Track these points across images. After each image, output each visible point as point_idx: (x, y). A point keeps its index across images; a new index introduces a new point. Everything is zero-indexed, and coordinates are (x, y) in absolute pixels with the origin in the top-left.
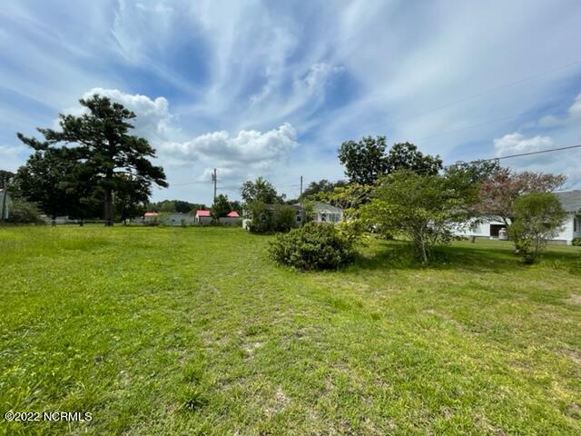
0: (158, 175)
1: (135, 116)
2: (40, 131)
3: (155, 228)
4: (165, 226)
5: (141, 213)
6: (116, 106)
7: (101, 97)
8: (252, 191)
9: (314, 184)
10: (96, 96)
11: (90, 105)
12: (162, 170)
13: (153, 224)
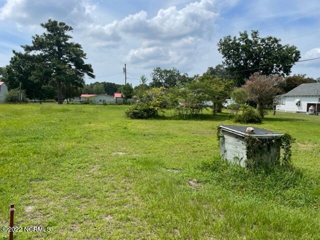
0: (88, 69)
1: (72, 29)
2: (22, 47)
3: (87, 105)
4: (93, 104)
5: (78, 95)
6: (61, 24)
7: (52, 20)
8: (161, 75)
9: (211, 68)
10: (50, 21)
11: (47, 26)
12: (91, 66)
13: (87, 103)
